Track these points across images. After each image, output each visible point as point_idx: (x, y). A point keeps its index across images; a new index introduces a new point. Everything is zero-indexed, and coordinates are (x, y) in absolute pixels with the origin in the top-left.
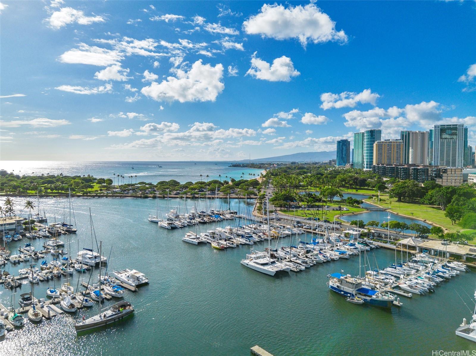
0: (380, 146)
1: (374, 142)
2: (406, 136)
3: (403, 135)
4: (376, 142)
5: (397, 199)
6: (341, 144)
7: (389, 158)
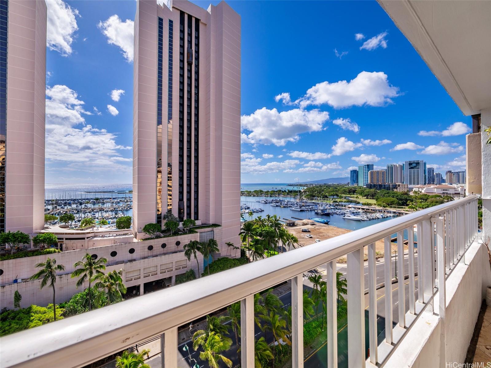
0: (372, 174)
1: (369, 171)
2: (390, 167)
3: (388, 167)
4: (370, 171)
5: (366, 197)
6: (353, 172)
7: (378, 180)
